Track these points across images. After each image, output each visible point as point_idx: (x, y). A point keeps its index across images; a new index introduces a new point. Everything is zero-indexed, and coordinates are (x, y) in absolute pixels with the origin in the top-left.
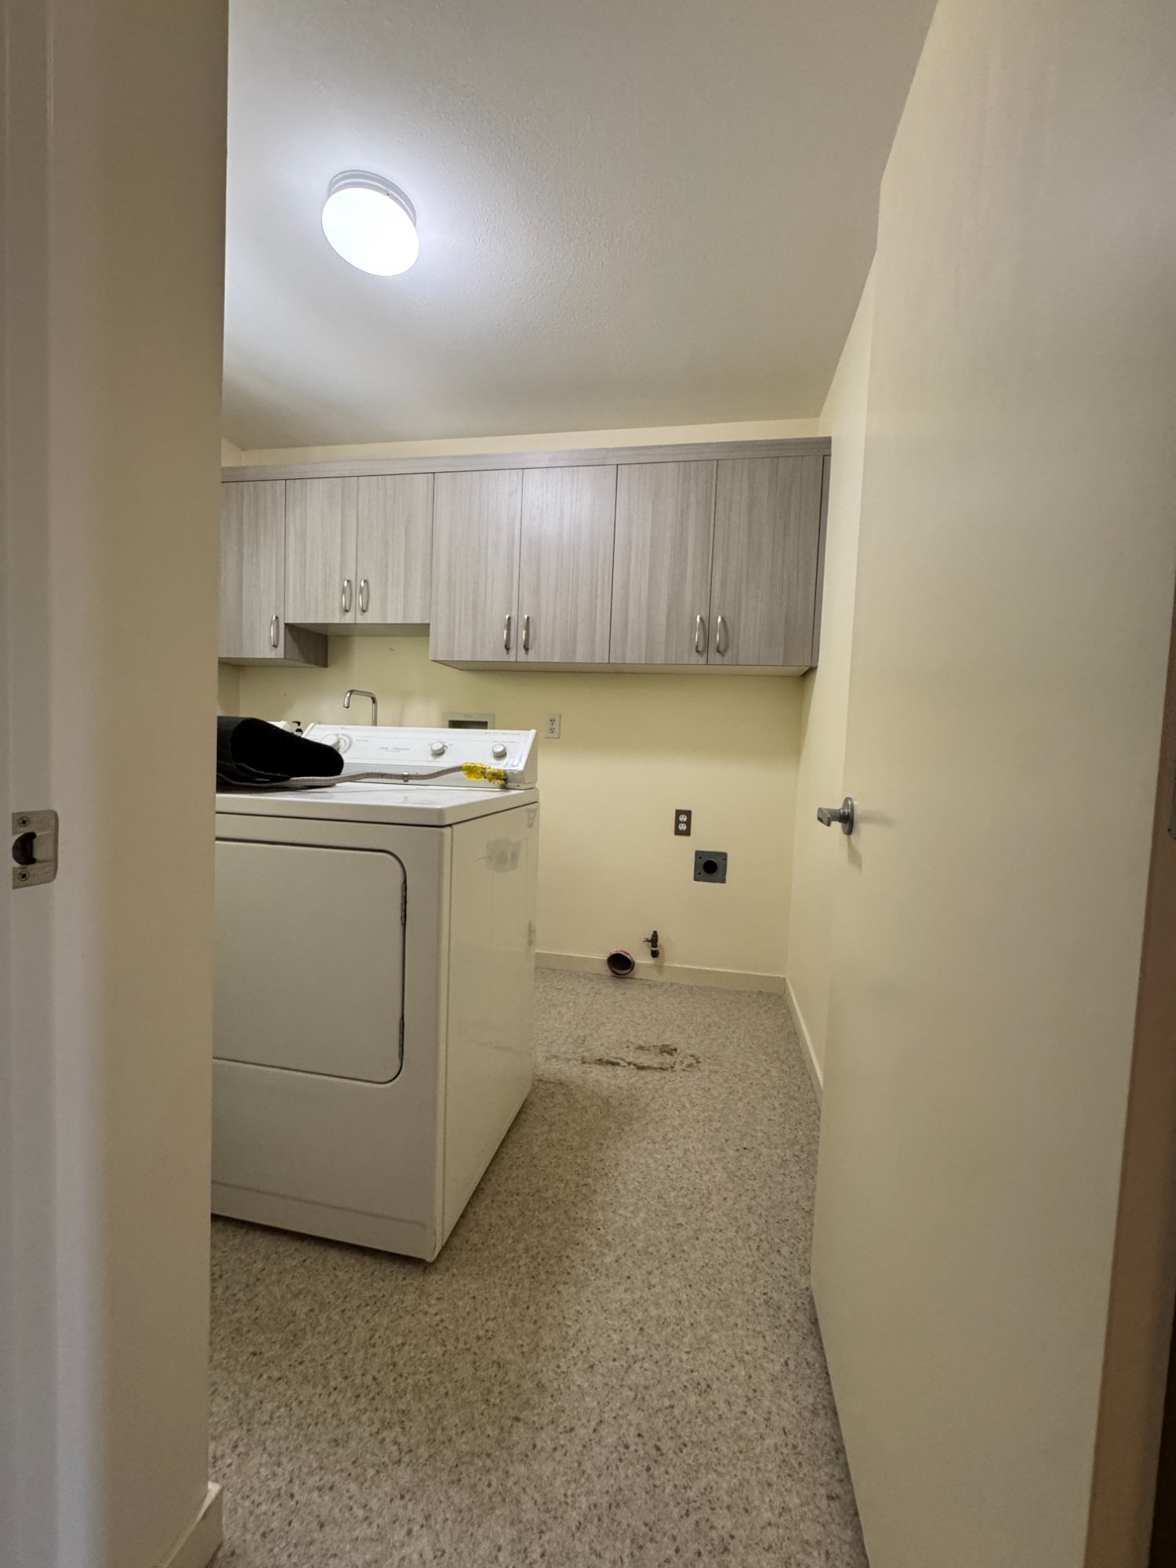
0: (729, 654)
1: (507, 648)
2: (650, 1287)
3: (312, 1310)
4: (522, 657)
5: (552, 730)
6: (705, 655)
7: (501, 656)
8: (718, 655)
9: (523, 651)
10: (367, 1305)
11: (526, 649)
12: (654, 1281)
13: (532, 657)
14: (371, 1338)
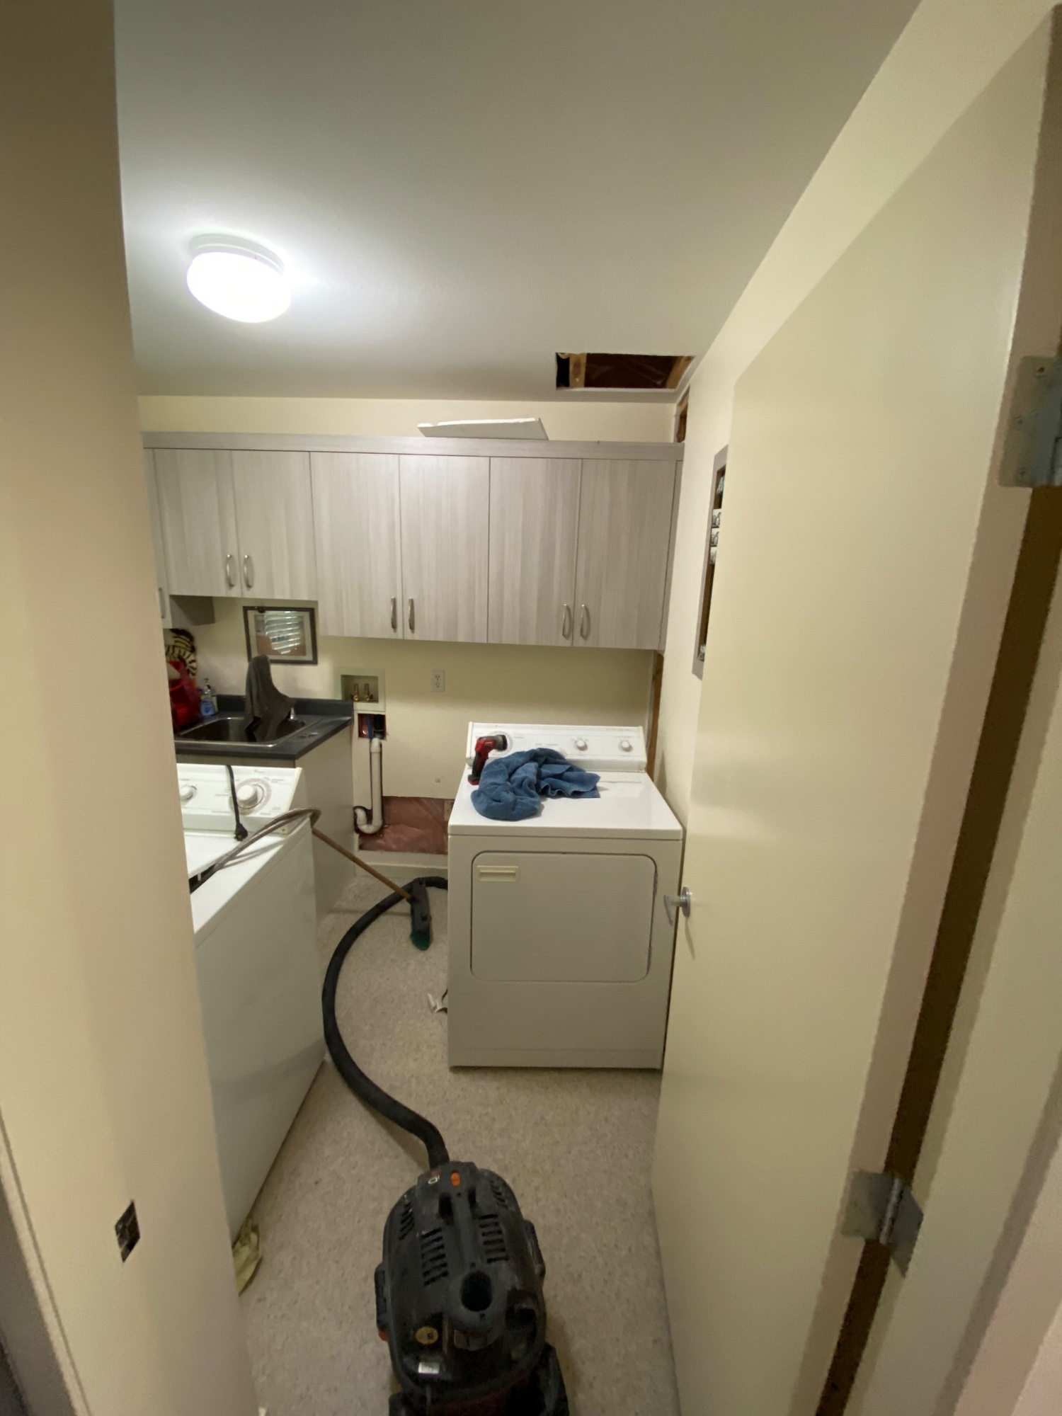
0: (591, 637)
1: (394, 626)
2: (538, 1200)
3: (294, 1258)
4: (409, 635)
5: (437, 685)
6: (571, 638)
7: (388, 633)
8: (581, 639)
9: (409, 630)
10: (335, 1248)
11: (412, 627)
12: (540, 1195)
13: (417, 636)
14: (342, 1275)
